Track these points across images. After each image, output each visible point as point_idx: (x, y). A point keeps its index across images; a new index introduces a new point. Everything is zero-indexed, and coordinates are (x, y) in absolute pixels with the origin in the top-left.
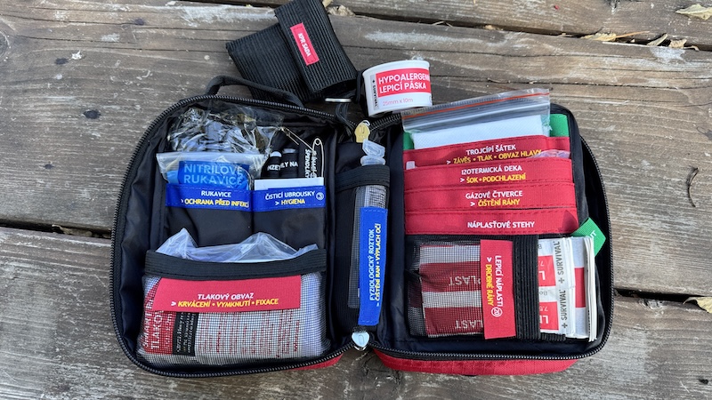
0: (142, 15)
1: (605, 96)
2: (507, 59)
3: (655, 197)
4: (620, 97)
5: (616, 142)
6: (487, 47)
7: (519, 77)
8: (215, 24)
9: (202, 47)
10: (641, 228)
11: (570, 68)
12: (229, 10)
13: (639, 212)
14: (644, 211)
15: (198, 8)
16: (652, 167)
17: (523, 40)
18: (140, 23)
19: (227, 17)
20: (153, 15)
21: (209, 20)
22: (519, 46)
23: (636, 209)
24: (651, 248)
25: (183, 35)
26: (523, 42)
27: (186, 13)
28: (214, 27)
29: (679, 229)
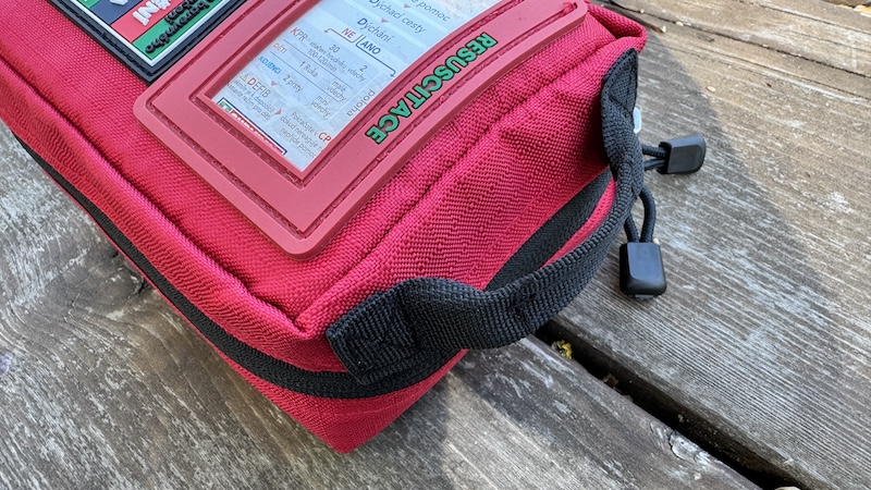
1: (814, 78)
3: (823, 258)
4: (847, 89)
5: (789, 147)
10: (749, 293)
11: (767, 25)
13: (766, 266)
14: (779, 268)
16: (850, 210)
23: (760, 258)
24: (751, 338)
29: (850, 339)
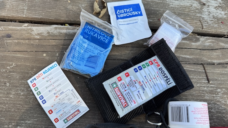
0: (10, 32)
2: (202, 51)
6: (192, 45)
7: (209, 61)
8: (49, 36)
9: (42, 49)
12: (56, 28)
15: (40, 27)
17: (209, 41)
18: (9, 36)
19: (55, 32)
20: (16, 32)
21: (45, 34)
22: (208, 44)
25: (32, 42)
26: (209, 42)
27: (33, 30)
28: (48, 38)
